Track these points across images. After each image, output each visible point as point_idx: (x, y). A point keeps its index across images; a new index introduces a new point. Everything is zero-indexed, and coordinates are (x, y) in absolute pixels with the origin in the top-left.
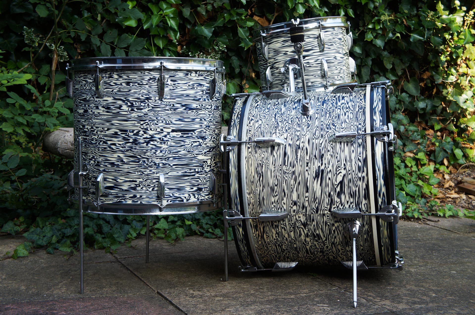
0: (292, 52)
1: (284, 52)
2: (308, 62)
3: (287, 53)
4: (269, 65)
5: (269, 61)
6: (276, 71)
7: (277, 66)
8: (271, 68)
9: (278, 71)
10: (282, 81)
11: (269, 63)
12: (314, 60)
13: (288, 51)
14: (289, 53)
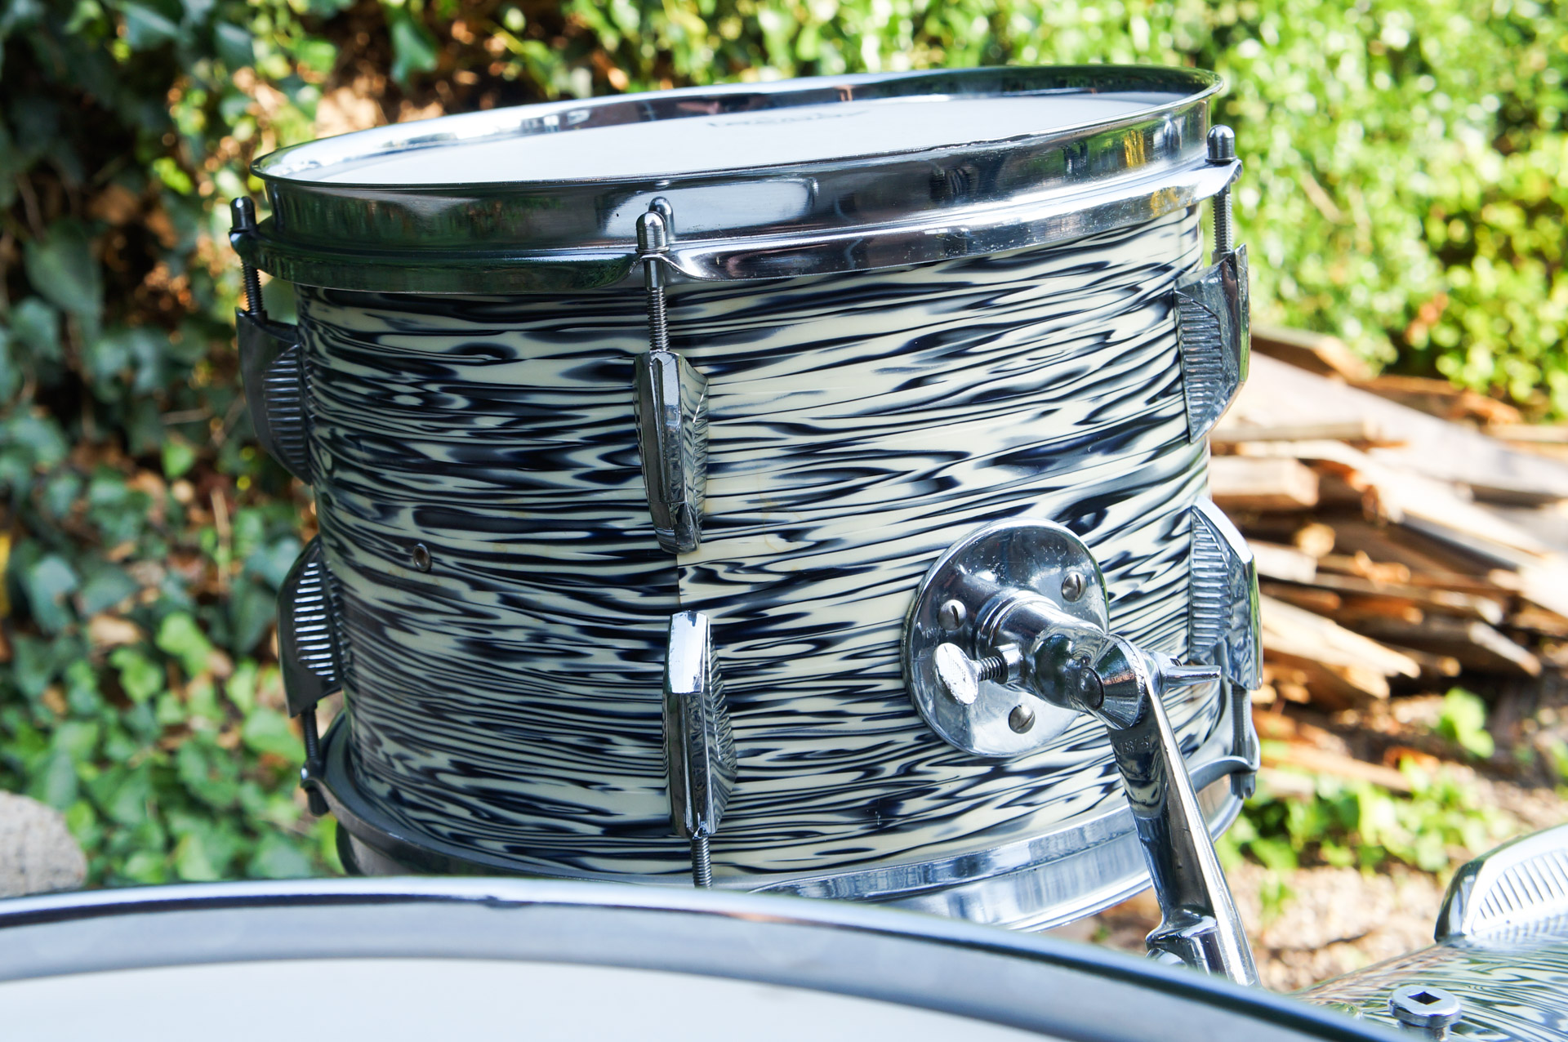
0: (999, 461)
1: (924, 465)
2: (1125, 559)
3: (956, 471)
4: (692, 591)
5: (710, 552)
6: (795, 669)
7: (821, 614)
8: (720, 635)
9: (828, 663)
10: (870, 771)
11: (707, 576)
12: (1156, 530)
13: (959, 456)
14: (967, 475)
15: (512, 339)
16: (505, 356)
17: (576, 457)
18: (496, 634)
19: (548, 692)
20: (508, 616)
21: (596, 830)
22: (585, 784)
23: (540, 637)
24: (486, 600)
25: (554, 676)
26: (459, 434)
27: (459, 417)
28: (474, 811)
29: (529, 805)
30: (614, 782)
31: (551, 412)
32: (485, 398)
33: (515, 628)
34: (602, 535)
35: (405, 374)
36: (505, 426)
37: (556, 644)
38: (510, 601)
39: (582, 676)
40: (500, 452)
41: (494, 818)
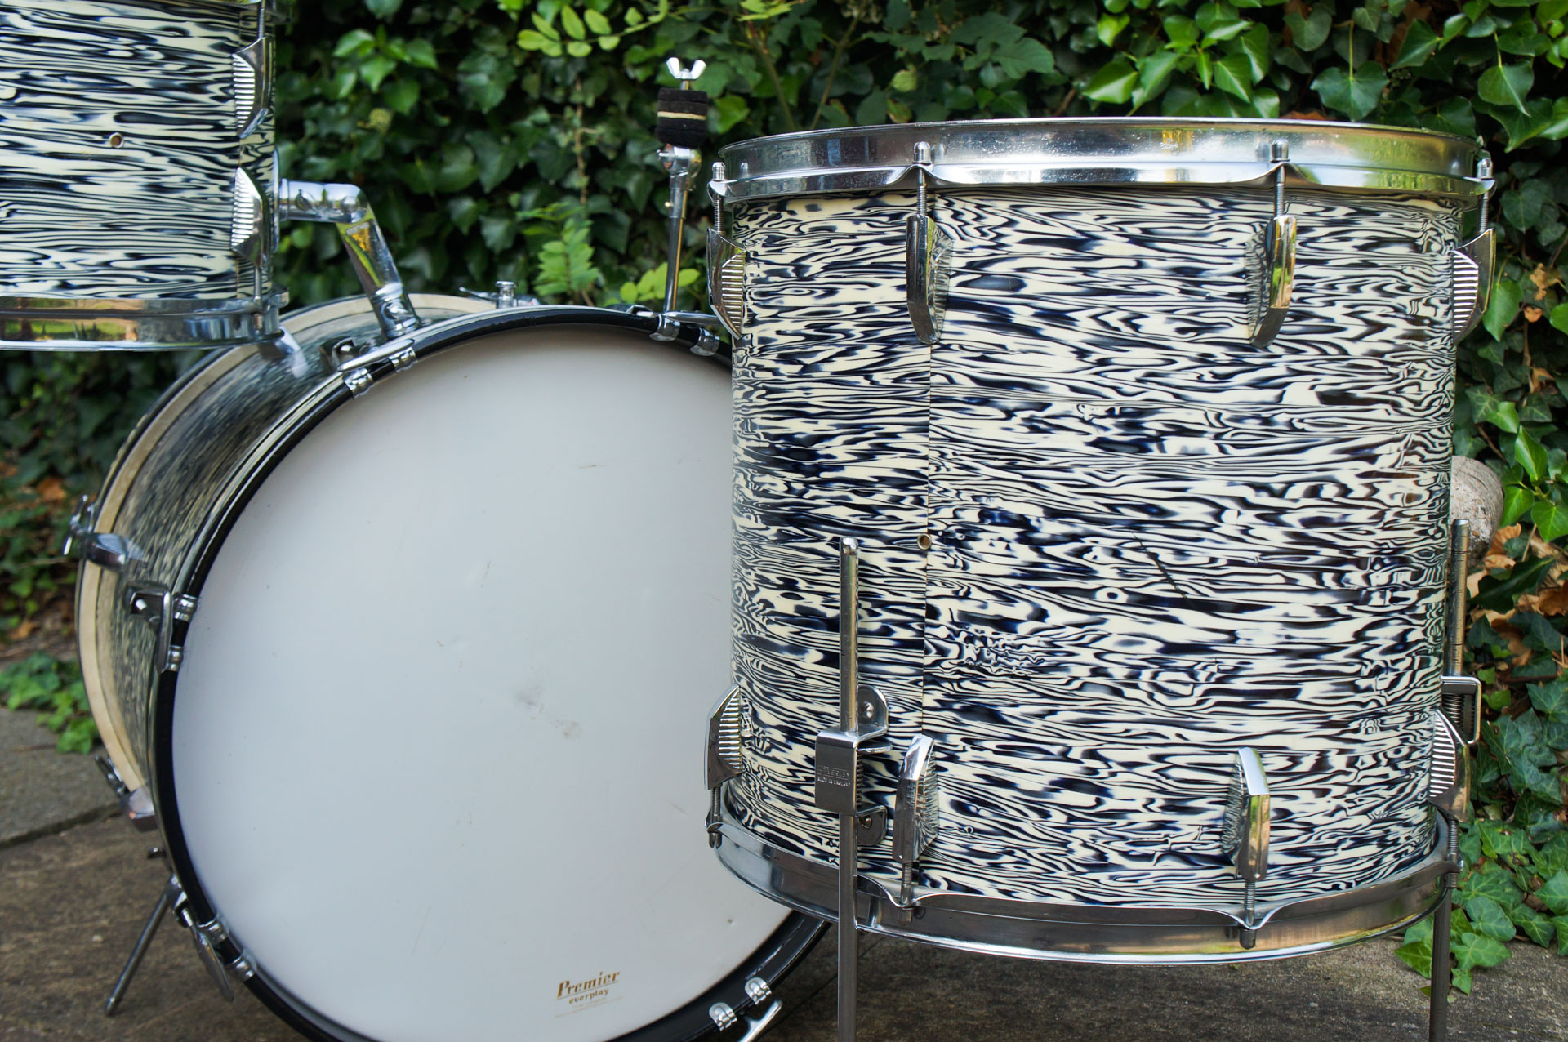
15: (189, 25)
16: (184, 34)
17: (210, 88)
18: (164, 180)
19: (189, 209)
20: (173, 169)
21: (204, 279)
22: (201, 255)
23: (188, 180)
24: (160, 162)
25: (192, 200)
26: (155, 72)
27: (155, 64)
28: (140, 279)
29: (174, 270)
30: (212, 253)
31: (203, 65)
32: (171, 55)
33: (174, 176)
34: (218, 127)
35: (120, 39)
36: (182, 69)
37: (194, 183)
38: (174, 161)
39: (204, 199)
40: (177, 83)
41: (152, 280)
